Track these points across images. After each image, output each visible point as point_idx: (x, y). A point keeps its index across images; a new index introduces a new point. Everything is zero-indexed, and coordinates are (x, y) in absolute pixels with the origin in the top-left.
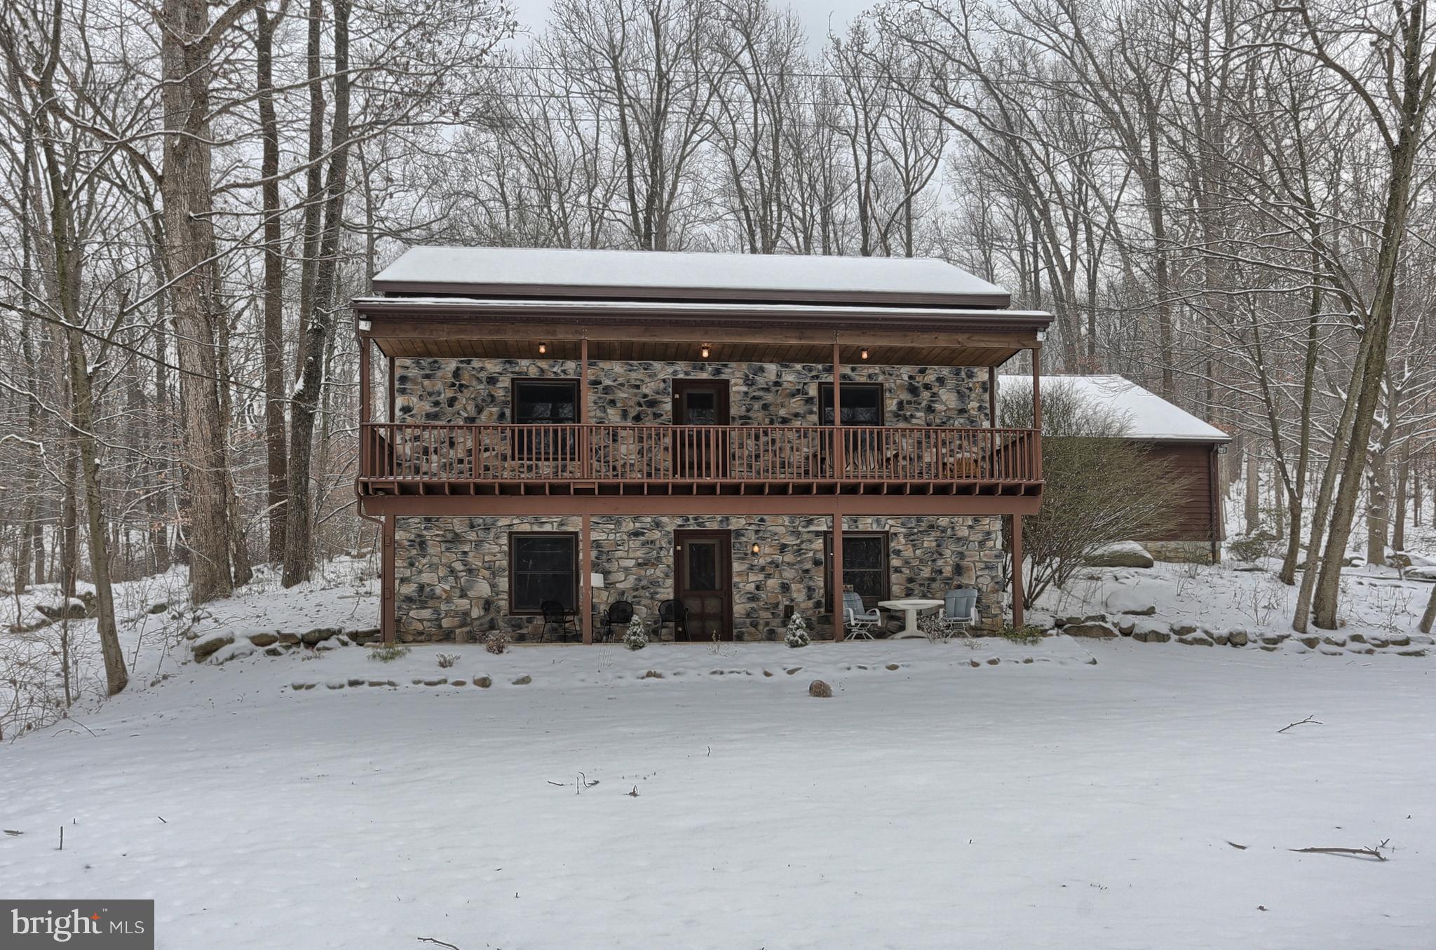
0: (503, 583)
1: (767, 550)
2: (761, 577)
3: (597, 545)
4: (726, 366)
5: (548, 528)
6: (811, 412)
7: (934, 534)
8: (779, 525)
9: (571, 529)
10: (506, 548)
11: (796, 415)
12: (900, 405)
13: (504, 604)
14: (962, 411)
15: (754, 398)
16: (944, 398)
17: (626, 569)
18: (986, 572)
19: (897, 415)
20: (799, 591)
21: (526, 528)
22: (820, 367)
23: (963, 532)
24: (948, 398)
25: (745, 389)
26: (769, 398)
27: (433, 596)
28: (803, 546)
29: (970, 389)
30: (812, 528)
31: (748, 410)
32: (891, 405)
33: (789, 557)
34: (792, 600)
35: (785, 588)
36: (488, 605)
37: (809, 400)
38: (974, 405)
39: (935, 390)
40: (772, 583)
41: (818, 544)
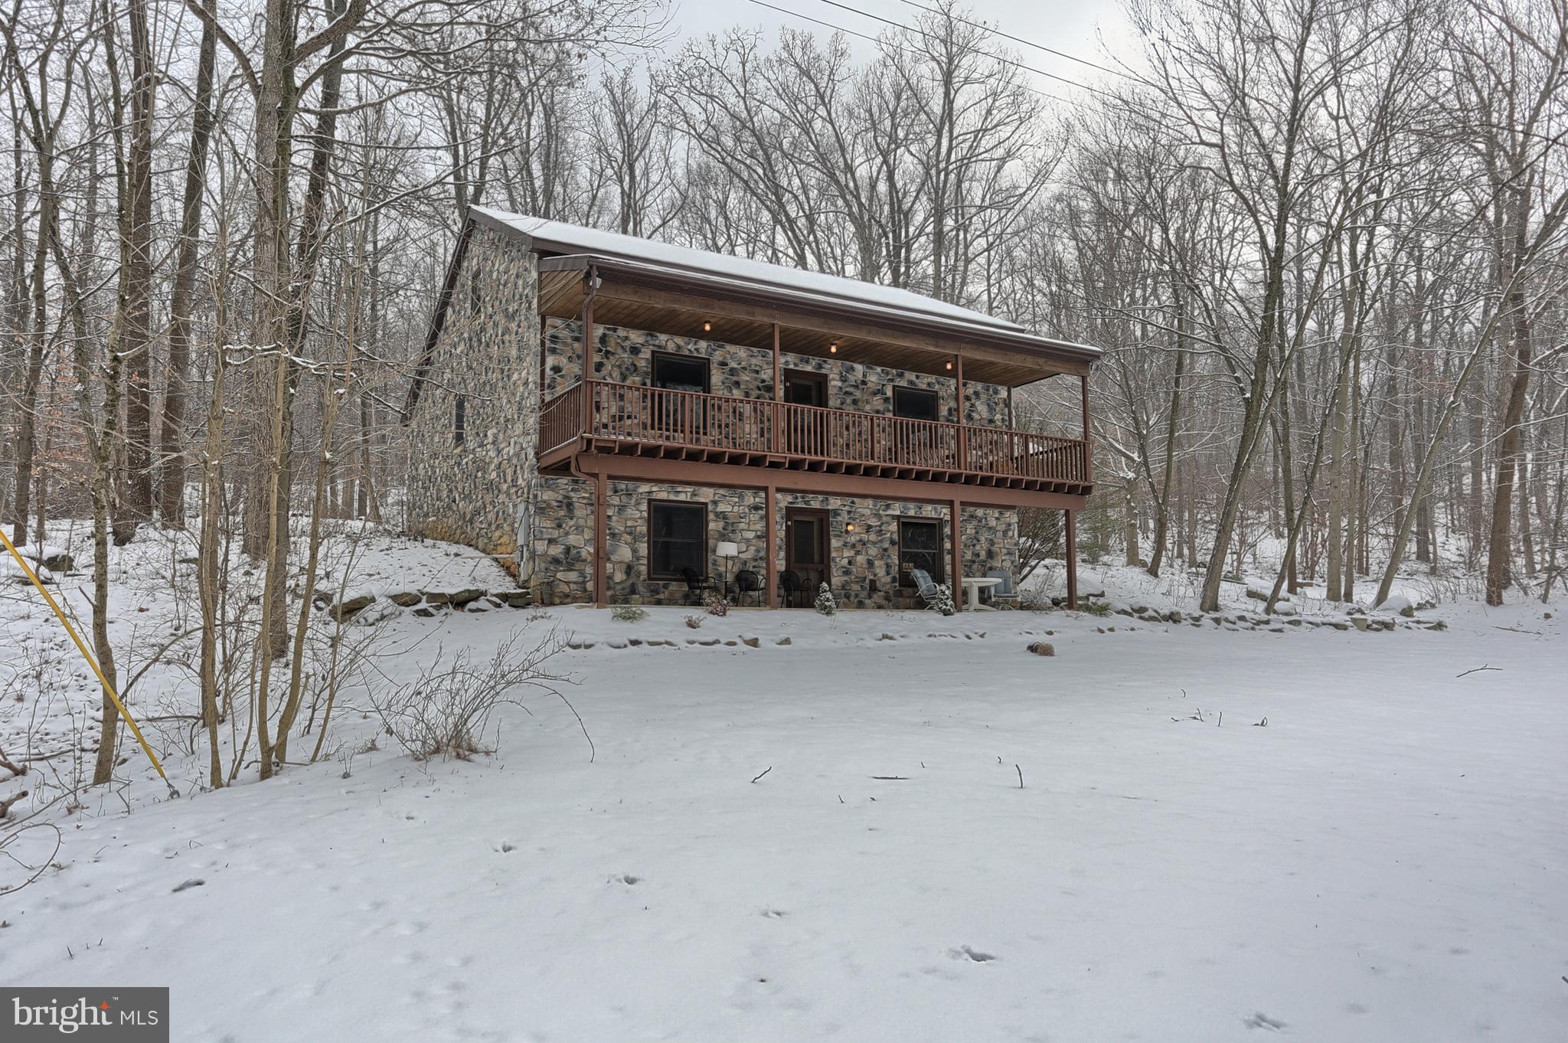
0: (643, 549)
1: (857, 530)
2: (852, 553)
3: (723, 516)
4: (825, 362)
5: (682, 497)
6: (888, 410)
7: (975, 523)
8: (865, 507)
9: (702, 500)
10: (645, 514)
12: (950, 411)
13: (644, 569)
14: (991, 421)
15: (846, 393)
16: (979, 408)
17: (748, 540)
18: (1007, 557)
20: (881, 567)
21: (663, 496)
22: (894, 371)
23: (993, 523)
24: (982, 409)
25: (839, 384)
26: (858, 394)
27: (578, 559)
28: (883, 528)
29: (996, 403)
30: (890, 512)
31: (842, 404)
32: (944, 411)
33: (873, 537)
34: (875, 575)
35: (870, 563)
36: (629, 569)
37: (887, 400)
38: (998, 417)
39: (973, 401)
40: (861, 559)
41: (894, 526)
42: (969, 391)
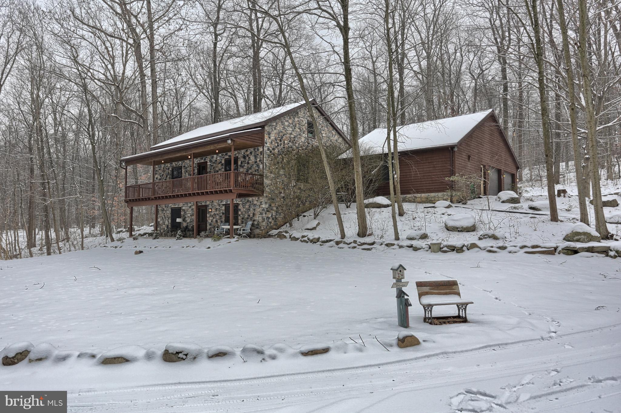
0: (170, 221)
1: (213, 210)
2: (212, 218)
3: (184, 210)
4: (206, 157)
5: (176, 206)
6: (222, 168)
7: (248, 204)
8: (216, 203)
9: (180, 206)
10: (170, 212)
11: (220, 169)
12: (242, 163)
13: (170, 226)
14: (256, 162)
15: (212, 166)
17: (189, 217)
18: (261, 215)
19: (241, 166)
20: (219, 222)
21: (173, 206)
22: (224, 154)
23: (255, 202)
24: (252, 158)
25: (210, 163)
26: (214, 165)
28: (221, 209)
29: (258, 154)
30: (222, 203)
31: (211, 170)
33: (218, 212)
34: (218, 225)
35: (217, 221)
36: (168, 226)
37: (222, 165)
38: (258, 159)
39: (249, 156)
40: (214, 220)
41: (223, 208)
42: (248, 152)
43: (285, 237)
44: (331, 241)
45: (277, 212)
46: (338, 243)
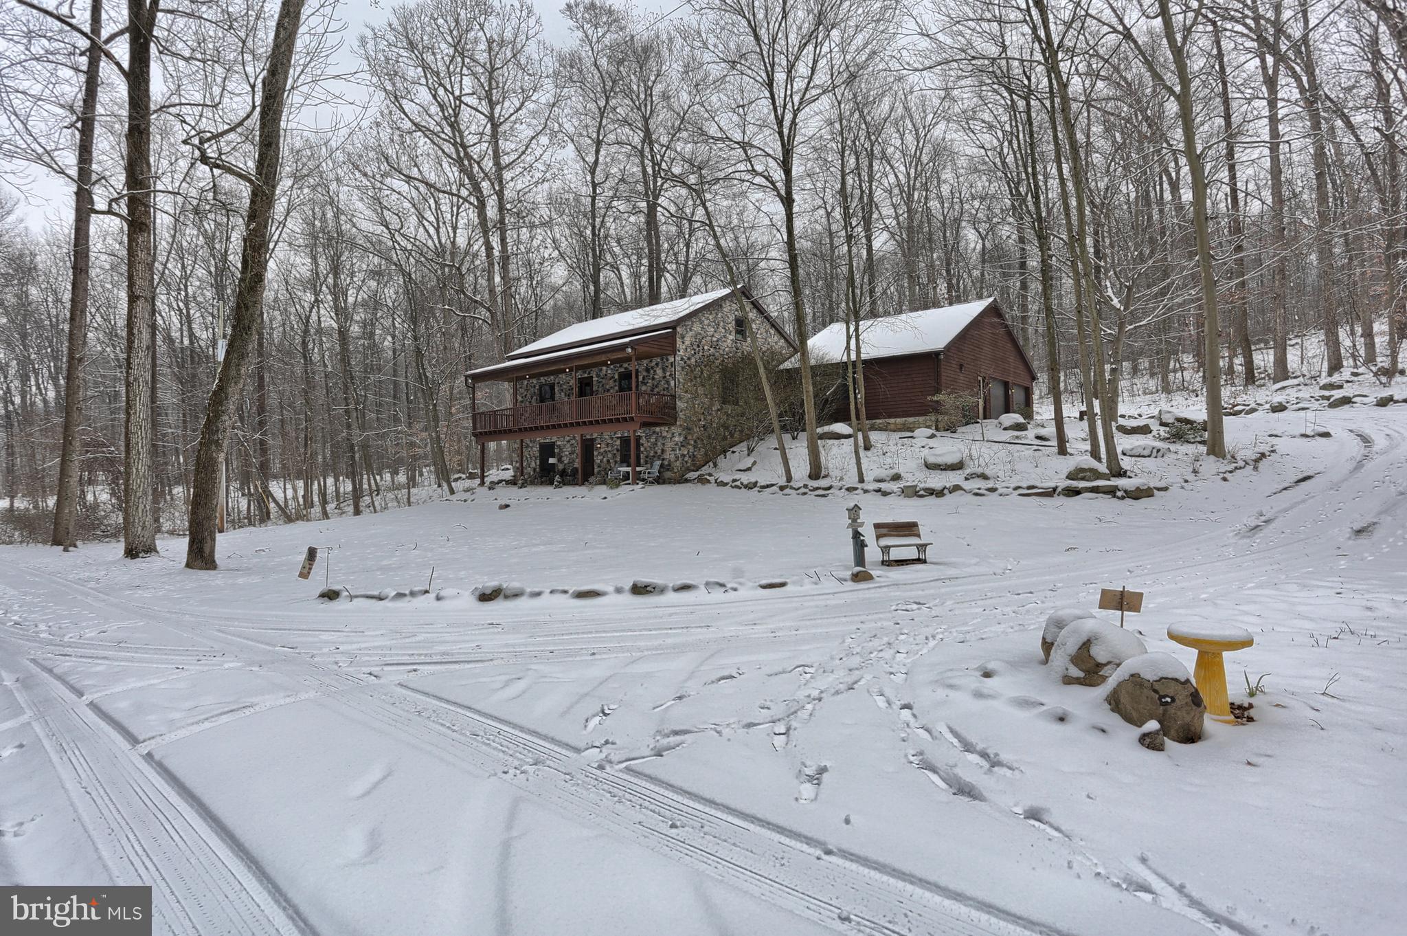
0: (538, 462)
1: (603, 446)
2: (602, 457)
3: (559, 446)
4: (592, 371)
5: (548, 441)
6: (616, 386)
8: (607, 436)
9: (553, 441)
10: (538, 449)
11: (612, 388)
12: (644, 378)
13: (537, 470)
14: (664, 377)
15: (600, 382)
17: (567, 455)
18: (673, 452)
19: (642, 382)
20: (613, 462)
21: (542, 441)
22: (620, 366)
23: (665, 434)
24: (659, 372)
25: (597, 379)
26: (604, 381)
28: (614, 444)
29: (667, 366)
30: (616, 436)
31: (598, 388)
32: (641, 378)
33: (610, 448)
34: (611, 467)
35: (608, 461)
37: (615, 381)
38: (668, 374)
39: (655, 369)
40: (605, 459)
41: (618, 442)
42: (653, 364)
43: (709, 482)
44: (772, 485)
45: (695, 447)
46: (782, 488)
